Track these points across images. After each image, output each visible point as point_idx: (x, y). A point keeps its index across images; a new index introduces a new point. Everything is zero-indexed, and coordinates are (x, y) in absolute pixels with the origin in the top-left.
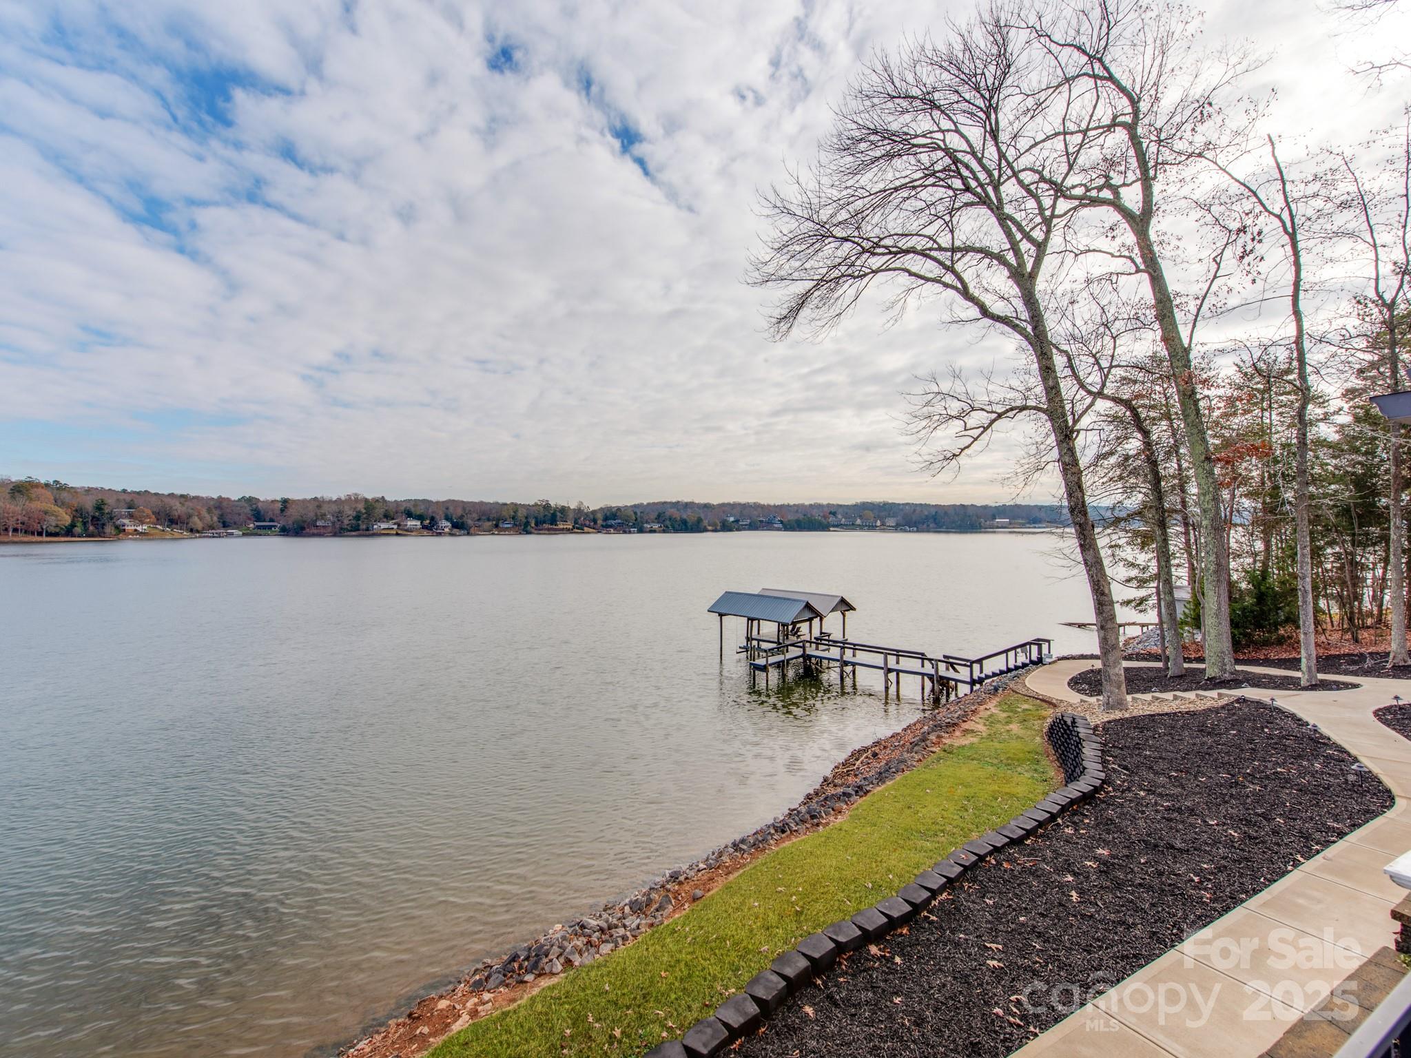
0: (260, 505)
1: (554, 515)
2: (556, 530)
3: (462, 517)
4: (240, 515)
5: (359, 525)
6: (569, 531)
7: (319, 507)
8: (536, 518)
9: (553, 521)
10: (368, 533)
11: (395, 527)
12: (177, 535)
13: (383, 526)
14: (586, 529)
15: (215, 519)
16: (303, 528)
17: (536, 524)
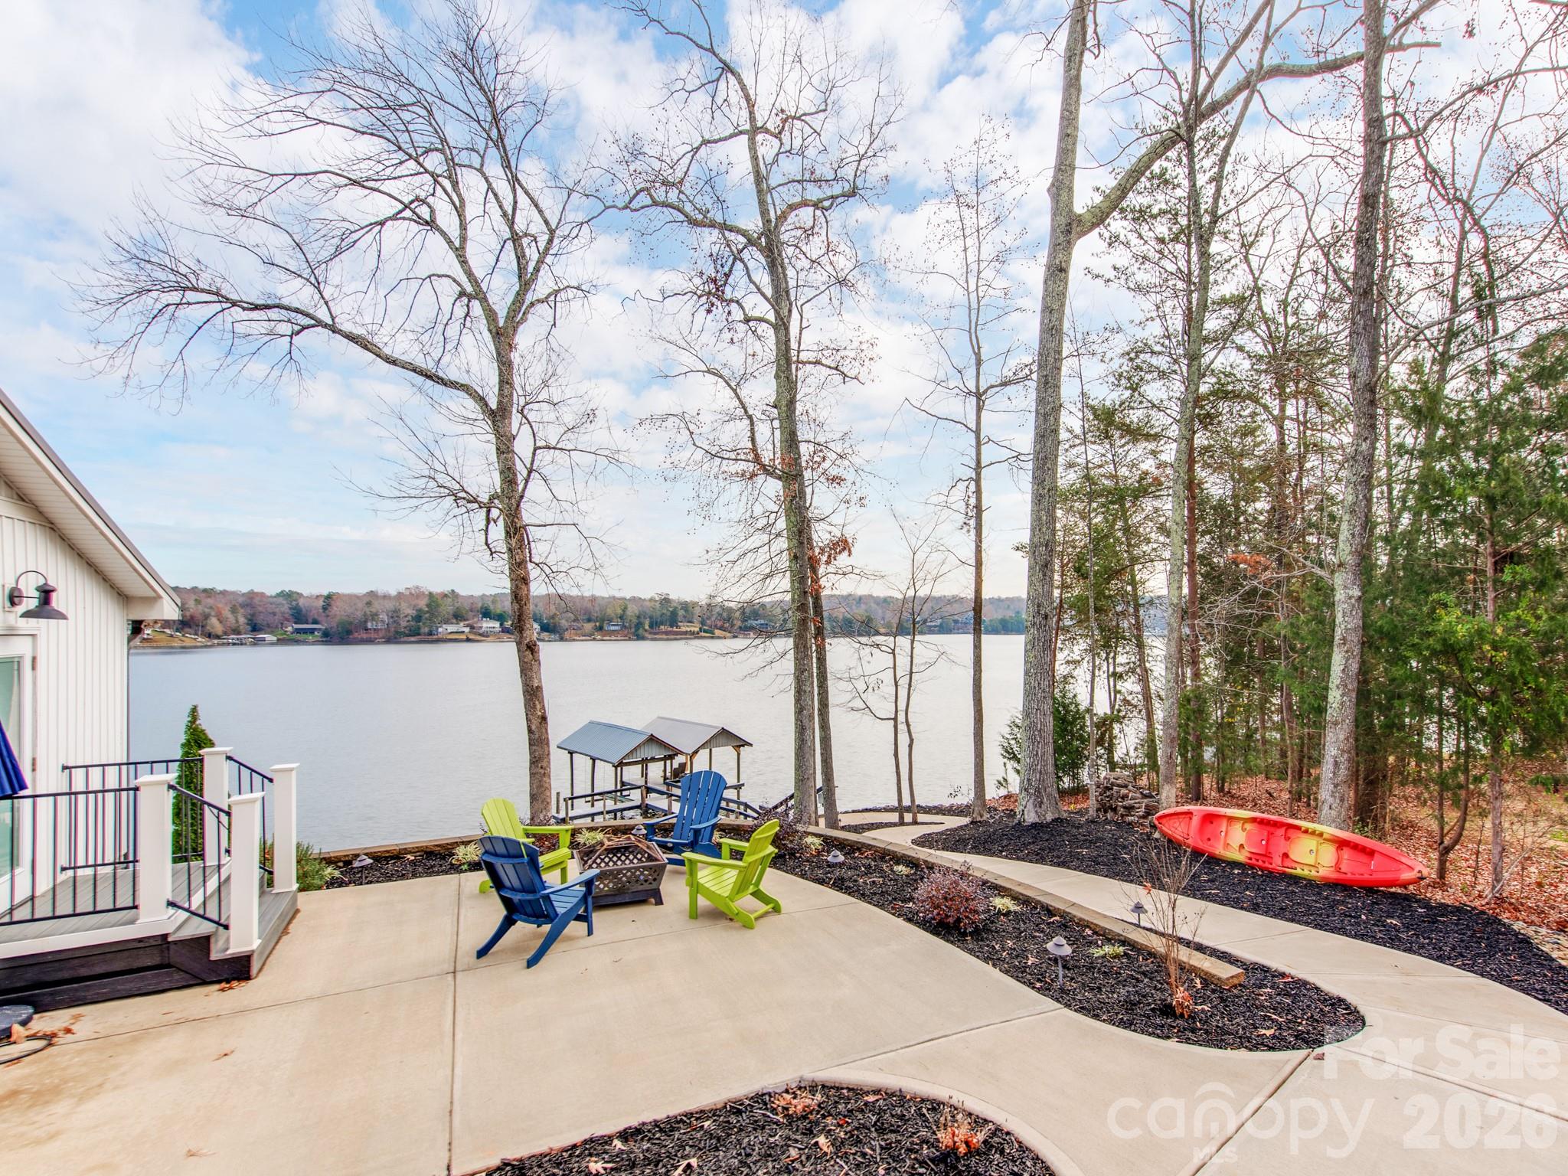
0: (301, 602)
1: (674, 614)
2: (677, 633)
3: (553, 617)
4: (274, 614)
5: (419, 628)
6: (695, 635)
7: (369, 604)
8: (651, 618)
9: (673, 620)
10: (431, 638)
11: (467, 630)
12: (188, 643)
13: (451, 628)
14: (718, 632)
15: (242, 620)
16: (349, 632)
17: (651, 626)
